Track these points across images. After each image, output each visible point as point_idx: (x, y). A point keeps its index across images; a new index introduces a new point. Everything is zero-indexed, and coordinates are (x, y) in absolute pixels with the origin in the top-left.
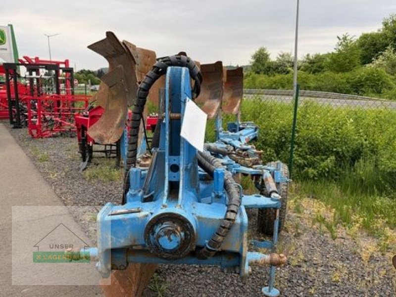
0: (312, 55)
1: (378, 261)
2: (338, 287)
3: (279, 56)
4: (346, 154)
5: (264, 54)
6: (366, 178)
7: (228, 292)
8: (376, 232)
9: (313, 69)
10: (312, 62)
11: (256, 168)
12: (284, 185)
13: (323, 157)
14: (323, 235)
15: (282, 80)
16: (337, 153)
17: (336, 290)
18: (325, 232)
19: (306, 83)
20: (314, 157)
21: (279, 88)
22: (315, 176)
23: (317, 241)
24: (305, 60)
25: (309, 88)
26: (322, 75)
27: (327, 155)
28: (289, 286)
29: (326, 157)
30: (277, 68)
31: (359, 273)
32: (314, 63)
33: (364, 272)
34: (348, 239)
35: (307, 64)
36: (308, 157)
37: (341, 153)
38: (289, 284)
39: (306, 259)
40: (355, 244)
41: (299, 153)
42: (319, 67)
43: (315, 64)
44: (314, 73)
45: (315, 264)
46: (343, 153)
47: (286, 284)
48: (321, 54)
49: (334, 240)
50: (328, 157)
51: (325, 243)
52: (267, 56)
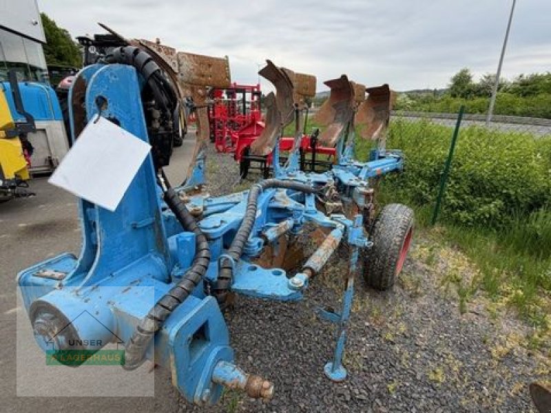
0: (527, 75)
1: (517, 363)
2: (434, 390)
3: (483, 78)
4: (520, 199)
5: (465, 76)
6: (543, 234)
7: (285, 356)
8: (532, 315)
9: (525, 91)
10: (524, 84)
11: (332, 219)
12: (398, 236)
13: (487, 199)
14: (449, 303)
15: (482, 104)
16: (508, 196)
17: (428, 395)
18: (454, 300)
19: (512, 107)
20: (475, 198)
21: (476, 112)
22: (468, 221)
23: (436, 310)
24: (516, 81)
25: (514, 113)
26: (534, 99)
27: (492, 197)
28: (364, 371)
29: (491, 199)
30: (479, 91)
31: (477, 376)
32: (527, 85)
33: (485, 376)
34: (484, 316)
35: (518, 86)
36: (466, 197)
37: (513, 198)
38: (366, 368)
39: (408, 335)
40: (491, 326)
41: (454, 190)
42: (534, 89)
43: (529, 86)
44: (524, 96)
45: (416, 345)
46: (516, 198)
47: (361, 365)
48: (539, 74)
49: (462, 313)
50: (494, 200)
51: (447, 315)
52: (469, 78)
